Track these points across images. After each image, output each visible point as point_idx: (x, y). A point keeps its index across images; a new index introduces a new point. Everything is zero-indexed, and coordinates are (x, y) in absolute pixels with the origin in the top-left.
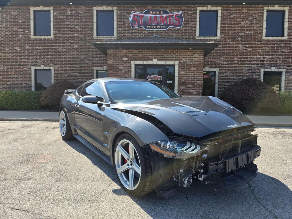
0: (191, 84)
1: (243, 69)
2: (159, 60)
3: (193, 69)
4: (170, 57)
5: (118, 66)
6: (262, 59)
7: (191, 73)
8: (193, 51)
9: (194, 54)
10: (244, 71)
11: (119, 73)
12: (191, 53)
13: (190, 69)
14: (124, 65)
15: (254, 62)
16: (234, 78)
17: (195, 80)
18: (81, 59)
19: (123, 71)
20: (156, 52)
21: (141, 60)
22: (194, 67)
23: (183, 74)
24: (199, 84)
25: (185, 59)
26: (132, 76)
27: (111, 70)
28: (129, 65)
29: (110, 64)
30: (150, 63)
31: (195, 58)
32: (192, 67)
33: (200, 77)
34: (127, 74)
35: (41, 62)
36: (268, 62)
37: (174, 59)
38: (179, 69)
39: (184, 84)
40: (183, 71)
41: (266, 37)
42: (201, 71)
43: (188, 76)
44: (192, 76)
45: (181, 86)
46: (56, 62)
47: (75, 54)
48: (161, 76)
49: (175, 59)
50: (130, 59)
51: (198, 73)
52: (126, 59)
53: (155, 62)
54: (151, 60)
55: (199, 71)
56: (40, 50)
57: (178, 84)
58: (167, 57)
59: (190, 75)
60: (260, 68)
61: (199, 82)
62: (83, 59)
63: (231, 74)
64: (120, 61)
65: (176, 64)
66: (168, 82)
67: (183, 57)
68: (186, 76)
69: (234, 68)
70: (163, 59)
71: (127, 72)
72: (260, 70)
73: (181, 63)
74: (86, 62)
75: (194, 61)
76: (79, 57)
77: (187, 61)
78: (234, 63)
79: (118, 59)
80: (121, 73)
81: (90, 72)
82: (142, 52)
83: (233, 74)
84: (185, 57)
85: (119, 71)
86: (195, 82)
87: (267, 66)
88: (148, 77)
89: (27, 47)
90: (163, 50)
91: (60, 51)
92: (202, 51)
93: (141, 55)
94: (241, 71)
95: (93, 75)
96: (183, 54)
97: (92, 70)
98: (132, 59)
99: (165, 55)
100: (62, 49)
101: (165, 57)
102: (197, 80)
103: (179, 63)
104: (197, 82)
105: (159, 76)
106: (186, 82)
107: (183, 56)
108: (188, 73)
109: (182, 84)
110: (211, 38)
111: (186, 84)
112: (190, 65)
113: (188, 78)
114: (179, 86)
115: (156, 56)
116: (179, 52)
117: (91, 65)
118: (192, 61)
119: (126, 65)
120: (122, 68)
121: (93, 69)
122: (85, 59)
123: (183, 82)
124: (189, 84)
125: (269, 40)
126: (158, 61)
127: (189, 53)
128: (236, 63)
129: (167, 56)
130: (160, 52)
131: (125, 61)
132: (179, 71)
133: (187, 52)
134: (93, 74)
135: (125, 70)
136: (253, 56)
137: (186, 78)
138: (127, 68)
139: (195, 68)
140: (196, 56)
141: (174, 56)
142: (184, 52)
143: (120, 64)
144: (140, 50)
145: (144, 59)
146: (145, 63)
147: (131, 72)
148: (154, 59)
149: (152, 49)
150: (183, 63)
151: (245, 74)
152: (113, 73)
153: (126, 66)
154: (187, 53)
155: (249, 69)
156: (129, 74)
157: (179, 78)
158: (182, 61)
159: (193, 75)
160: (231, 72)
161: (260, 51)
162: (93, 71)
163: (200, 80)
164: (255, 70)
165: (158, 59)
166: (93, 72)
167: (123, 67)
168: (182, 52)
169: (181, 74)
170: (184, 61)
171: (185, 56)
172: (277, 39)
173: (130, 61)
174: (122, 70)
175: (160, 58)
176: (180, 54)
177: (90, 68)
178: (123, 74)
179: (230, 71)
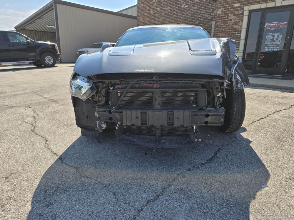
5: (228, 16)
11: (227, 24)
14: (234, 13)
18: (201, 14)
19: (233, 21)
21: (258, 3)
26: (243, 27)
27: (219, 22)
28: (241, 12)
29: (219, 15)
30: (271, 5)
34: (237, 24)
35: (168, 22)
46: (179, 21)
47: (195, 10)
48: (286, 23)
50: (243, 4)
52: (238, 5)
53: (278, 3)
54: (273, 0)
56: (168, 10)
62: (203, 13)
64: (231, 8)
71: (237, 22)
74: (205, 16)
76: (199, 12)
79: (229, 6)
80: (230, 24)
81: (208, 28)
85: (228, 22)
88: (265, 26)
89: (159, 9)
91: (183, 9)
95: (211, 31)
97: (210, 24)
98: (246, 4)
100: (185, 5)
105: (283, 23)
117: (210, 19)
119: (237, 13)
120: (232, 17)
121: (212, 24)
122: (205, 13)
131: (237, 7)
134: (211, 29)
135: (235, 20)
138: (238, 17)
143: (230, 13)
145: (262, 1)
146: (263, 6)
147: (242, 21)
152: (221, 26)
153: (237, 15)
156: (240, 24)
162: (211, 26)
166: (211, 28)
167: (233, 15)
173: (243, 7)
174: (231, 20)
177: (208, 23)
178: (233, 25)
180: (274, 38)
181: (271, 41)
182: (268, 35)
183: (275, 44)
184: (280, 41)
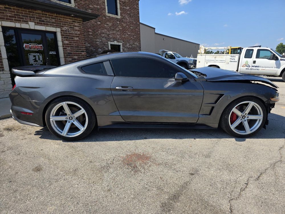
0: (77, 55)
1: (96, 41)
2: (37, 24)
3: (76, 39)
4: (50, 22)
6: (108, 33)
7: (75, 43)
8: (73, 18)
9: (74, 22)
10: (98, 43)
12: (71, 20)
13: (73, 38)
15: (103, 35)
16: (91, 49)
17: (79, 51)
20: (31, 12)
21: (11, 20)
22: (76, 36)
23: (67, 44)
24: (83, 55)
25: (66, 27)
30: (24, 26)
31: (76, 26)
32: (74, 36)
33: (83, 47)
36: (112, 37)
37: (55, 24)
38: (62, 37)
39: (70, 55)
40: (67, 40)
41: (108, 14)
42: (83, 41)
43: (72, 47)
44: (76, 47)
45: (67, 57)
48: (42, 45)
49: (56, 26)
51: (81, 43)
53: (32, 26)
54: (26, 22)
55: (81, 41)
57: (64, 55)
58: (46, 22)
59: (74, 45)
60: (108, 41)
61: (83, 53)
63: (89, 45)
65: (58, 31)
66: (51, 53)
67: (64, 24)
68: (71, 47)
69: (90, 39)
70: (42, 24)
72: (108, 42)
73: (63, 31)
75: (75, 30)
77: (68, 29)
78: (90, 35)
82: (11, 9)
83: (90, 46)
84: (66, 25)
86: (80, 53)
87: (112, 40)
88: (24, 46)
90: (39, 12)
92: (81, 20)
93: (10, 14)
94: (96, 43)
96: (63, 20)
99: (43, 19)
101: (44, 21)
102: (81, 51)
103: (61, 30)
104: (81, 53)
105: (40, 45)
106: (71, 53)
107: (64, 22)
108: (71, 43)
109: (68, 55)
110: (66, 4)
111: (72, 55)
112: (72, 34)
113: (73, 49)
114: (65, 57)
115: (32, 17)
116: (59, 17)
118: (73, 30)
123: (68, 53)
124: (75, 55)
125: (110, 17)
126: (35, 25)
127: (69, 20)
128: (91, 35)
129: (46, 20)
130: (36, 13)
132: (62, 40)
133: (67, 18)
136: (102, 29)
137: (71, 49)
139: (78, 38)
140: (76, 24)
141: (53, 20)
142: (64, 18)
144: (7, 6)
145: (15, 20)
146: (18, 25)
148: (30, 21)
149: (25, 8)
150: (65, 31)
151: (99, 46)
154: (68, 20)
155: (101, 42)
157: (63, 49)
158: (64, 29)
159: (77, 45)
160: (89, 44)
161: (106, 25)
163: (83, 52)
164: (105, 42)
165: (35, 23)
168: (61, 17)
169: (65, 44)
170: (65, 28)
171: (66, 22)
172: (114, 17)
175: (37, 21)
176: (60, 19)
179: (87, 42)
180: (36, 58)
181: (34, 61)
182: (29, 55)
183: (39, 64)
184: (41, 61)
